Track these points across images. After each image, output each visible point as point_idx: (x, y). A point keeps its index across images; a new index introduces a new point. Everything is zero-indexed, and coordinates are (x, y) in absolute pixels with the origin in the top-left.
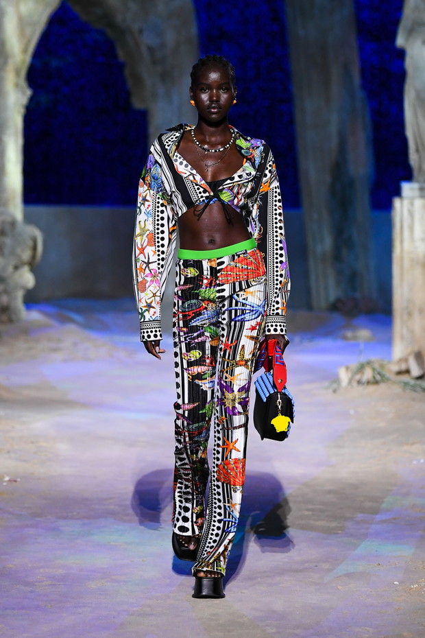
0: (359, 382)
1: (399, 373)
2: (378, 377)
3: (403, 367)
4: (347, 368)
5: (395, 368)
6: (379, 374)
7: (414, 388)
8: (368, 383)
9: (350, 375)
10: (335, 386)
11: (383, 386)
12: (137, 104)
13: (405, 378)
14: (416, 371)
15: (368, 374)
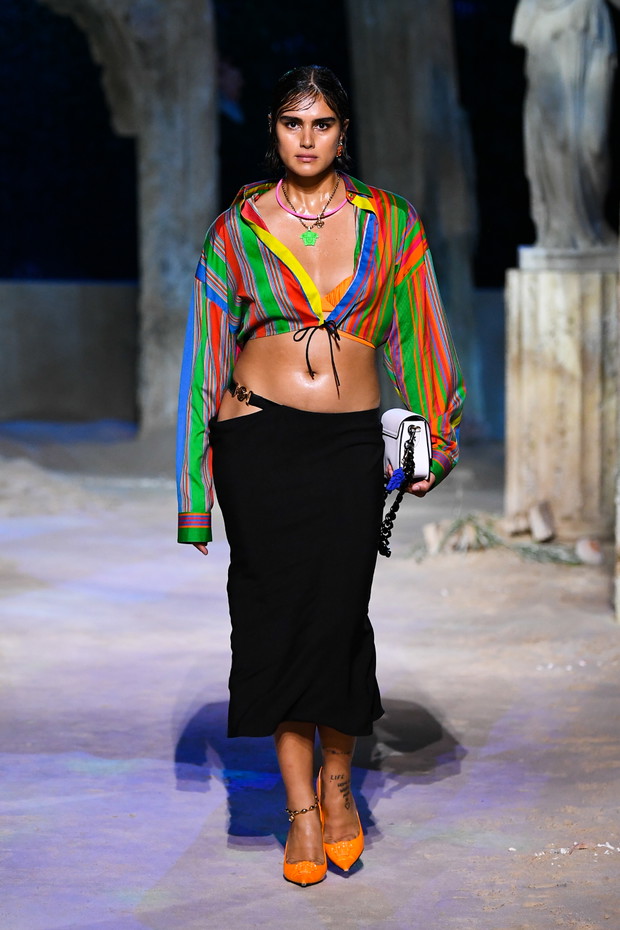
0: (456, 548)
1: (516, 534)
2: (484, 541)
3: (522, 525)
4: (438, 527)
5: (509, 526)
6: (486, 535)
7: (538, 556)
8: (469, 548)
9: (441, 536)
10: (419, 553)
11: (491, 557)
12: (121, 129)
13: (525, 541)
14: (540, 531)
15: (469, 536)
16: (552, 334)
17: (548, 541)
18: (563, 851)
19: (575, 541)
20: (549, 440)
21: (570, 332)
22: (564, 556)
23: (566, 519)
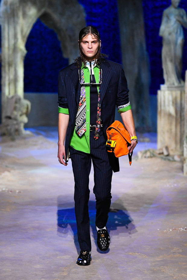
0: (145, 157)
1: (160, 154)
2: (152, 155)
3: (161, 151)
4: (141, 152)
5: (158, 152)
7: (165, 159)
8: (149, 157)
9: (142, 154)
10: (136, 158)
11: (154, 159)
12: (65, 56)
13: (162, 156)
14: (166, 153)
15: (148, 154)
16: (168, 106)
17: (168, 155)
18: (171, 230)
19: (174, 156)
20: (168, 131)
21: (173, 105)
22: (171, 159)
23: (172, 150)
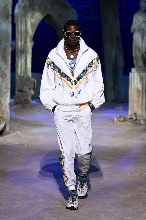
0: (119, 121)
1: (130, 119)
2: (124, 120)
3: (131, 117)
4: (116, 117)
5: (129, 117)
6: (125, 119)
7: (134, 123)
8: (122, 121)
9: (117, 119)
10: (113, 122)
11: (126, 122)
13: (132, 120)
14: (134, 118)
15: (122, 119)
16: (137, 83)
17: (136, 120)
18: (137, 175)
19: (140, 120)
20: (136, 102)
21: (140, 83)
22: (139, 123)
23: (139, 116)
